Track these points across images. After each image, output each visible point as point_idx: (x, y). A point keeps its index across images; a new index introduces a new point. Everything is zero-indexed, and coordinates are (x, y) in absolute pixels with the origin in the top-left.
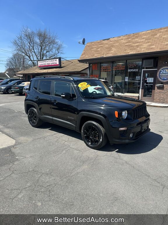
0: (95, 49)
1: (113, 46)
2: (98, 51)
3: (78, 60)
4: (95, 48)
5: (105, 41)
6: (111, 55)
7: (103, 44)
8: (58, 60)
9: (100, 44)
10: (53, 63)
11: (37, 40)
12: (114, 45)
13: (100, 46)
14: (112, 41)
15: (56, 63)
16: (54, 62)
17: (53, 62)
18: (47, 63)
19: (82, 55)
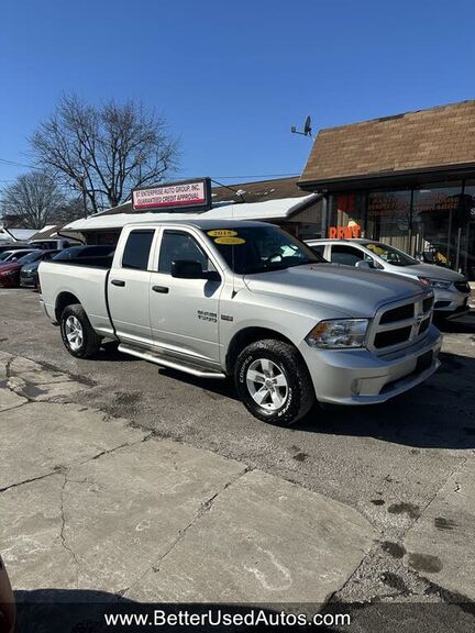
0: (352, 148)
1: (423, 136)
2: (368, 153)
3: (298, 184)
4: (354, 144)
5: (386, 123)
6: (421, 163)
7: (379, 132)
8: (201, 185)
9: (370, 133)
10: (186, 196)
11: (103, 132)
12: (428, 132)
13: (369, 137)
14: (413, 122)
15: (195, 195)
16: (188, 193)
17: (185, 193)
18: (166, 195)
19: (309, 166)
